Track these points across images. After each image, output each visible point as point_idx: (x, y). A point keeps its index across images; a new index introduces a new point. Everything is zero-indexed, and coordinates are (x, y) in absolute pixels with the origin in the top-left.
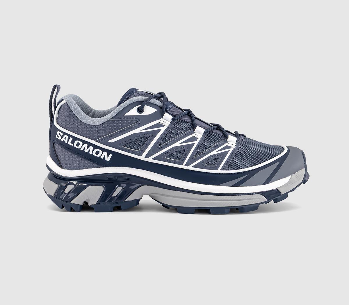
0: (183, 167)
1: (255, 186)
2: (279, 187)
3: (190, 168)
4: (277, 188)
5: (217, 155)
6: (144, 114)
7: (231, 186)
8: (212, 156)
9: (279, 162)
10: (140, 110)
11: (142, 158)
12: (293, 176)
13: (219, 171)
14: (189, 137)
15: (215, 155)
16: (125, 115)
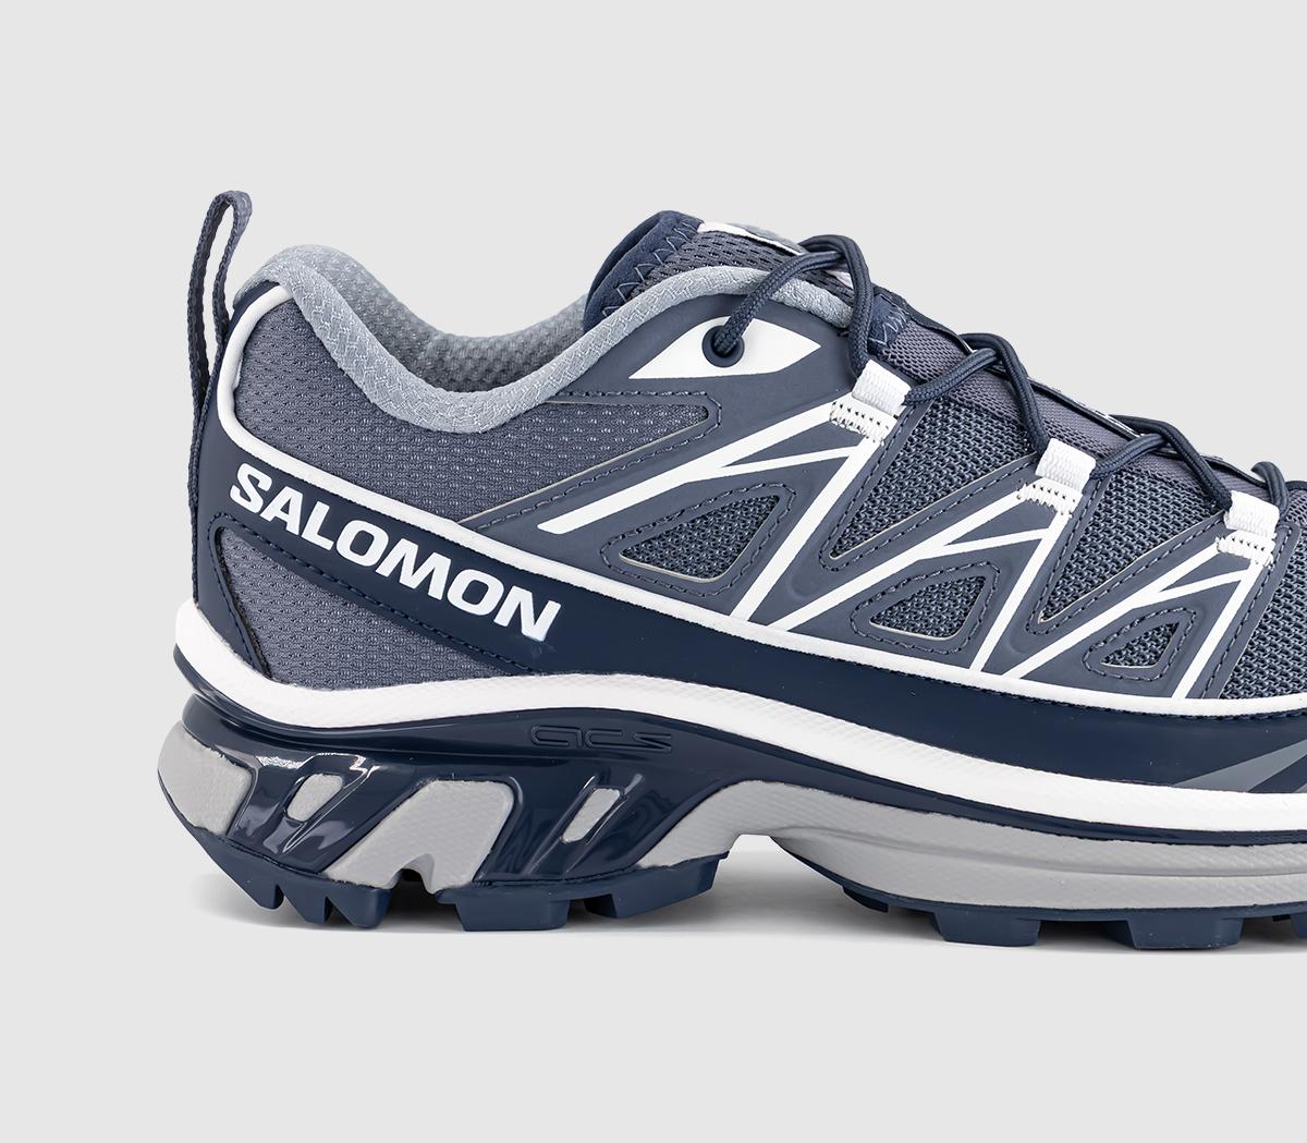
0: (973, 676)
3: (1012, 682)
5: (1169, 606)
6: (743, 368)
7: (1250, 792)
8: (1141, 615)
10: (722, 348)
11: (737, 623)
13: (1179, 703)
14: (1008, 502)
15: (1157, 609)
16: (638, 375)
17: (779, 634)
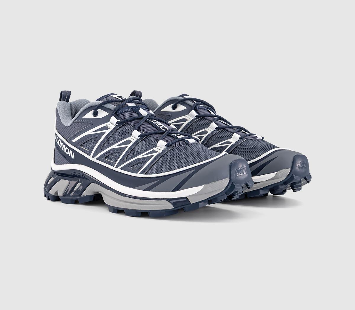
0: (114, 168)
1: (164, 192)
2: (189, 196)
3: (118, 170)
4: (186, 196)
5: (143, 158)
6: (97, 117)
7: (144, 190)
8: (138, 160)
9: (194, 170)
10: (96, 114)
12: (208, 185)
13: (138, 175)
14: (125, 140)
15: (140, 159)
16: (83, 118)
17: (94, 160)
